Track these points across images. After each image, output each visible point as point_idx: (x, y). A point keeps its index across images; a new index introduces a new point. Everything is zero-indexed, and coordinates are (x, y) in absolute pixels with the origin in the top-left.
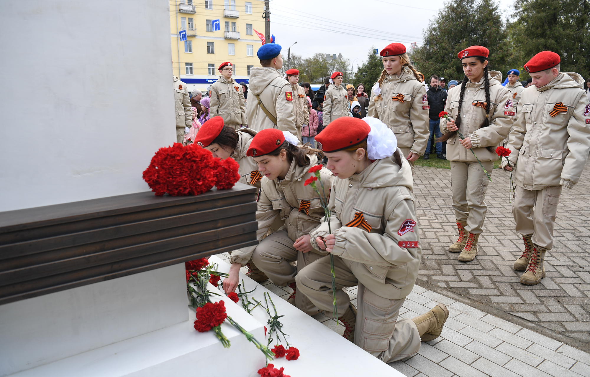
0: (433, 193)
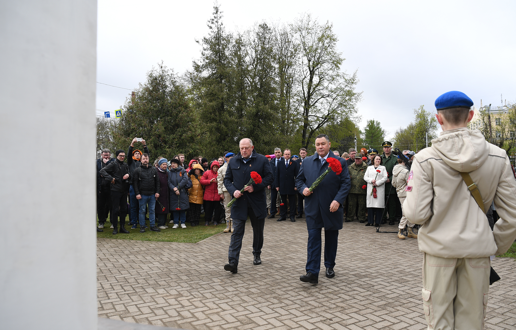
0: (172, 269)
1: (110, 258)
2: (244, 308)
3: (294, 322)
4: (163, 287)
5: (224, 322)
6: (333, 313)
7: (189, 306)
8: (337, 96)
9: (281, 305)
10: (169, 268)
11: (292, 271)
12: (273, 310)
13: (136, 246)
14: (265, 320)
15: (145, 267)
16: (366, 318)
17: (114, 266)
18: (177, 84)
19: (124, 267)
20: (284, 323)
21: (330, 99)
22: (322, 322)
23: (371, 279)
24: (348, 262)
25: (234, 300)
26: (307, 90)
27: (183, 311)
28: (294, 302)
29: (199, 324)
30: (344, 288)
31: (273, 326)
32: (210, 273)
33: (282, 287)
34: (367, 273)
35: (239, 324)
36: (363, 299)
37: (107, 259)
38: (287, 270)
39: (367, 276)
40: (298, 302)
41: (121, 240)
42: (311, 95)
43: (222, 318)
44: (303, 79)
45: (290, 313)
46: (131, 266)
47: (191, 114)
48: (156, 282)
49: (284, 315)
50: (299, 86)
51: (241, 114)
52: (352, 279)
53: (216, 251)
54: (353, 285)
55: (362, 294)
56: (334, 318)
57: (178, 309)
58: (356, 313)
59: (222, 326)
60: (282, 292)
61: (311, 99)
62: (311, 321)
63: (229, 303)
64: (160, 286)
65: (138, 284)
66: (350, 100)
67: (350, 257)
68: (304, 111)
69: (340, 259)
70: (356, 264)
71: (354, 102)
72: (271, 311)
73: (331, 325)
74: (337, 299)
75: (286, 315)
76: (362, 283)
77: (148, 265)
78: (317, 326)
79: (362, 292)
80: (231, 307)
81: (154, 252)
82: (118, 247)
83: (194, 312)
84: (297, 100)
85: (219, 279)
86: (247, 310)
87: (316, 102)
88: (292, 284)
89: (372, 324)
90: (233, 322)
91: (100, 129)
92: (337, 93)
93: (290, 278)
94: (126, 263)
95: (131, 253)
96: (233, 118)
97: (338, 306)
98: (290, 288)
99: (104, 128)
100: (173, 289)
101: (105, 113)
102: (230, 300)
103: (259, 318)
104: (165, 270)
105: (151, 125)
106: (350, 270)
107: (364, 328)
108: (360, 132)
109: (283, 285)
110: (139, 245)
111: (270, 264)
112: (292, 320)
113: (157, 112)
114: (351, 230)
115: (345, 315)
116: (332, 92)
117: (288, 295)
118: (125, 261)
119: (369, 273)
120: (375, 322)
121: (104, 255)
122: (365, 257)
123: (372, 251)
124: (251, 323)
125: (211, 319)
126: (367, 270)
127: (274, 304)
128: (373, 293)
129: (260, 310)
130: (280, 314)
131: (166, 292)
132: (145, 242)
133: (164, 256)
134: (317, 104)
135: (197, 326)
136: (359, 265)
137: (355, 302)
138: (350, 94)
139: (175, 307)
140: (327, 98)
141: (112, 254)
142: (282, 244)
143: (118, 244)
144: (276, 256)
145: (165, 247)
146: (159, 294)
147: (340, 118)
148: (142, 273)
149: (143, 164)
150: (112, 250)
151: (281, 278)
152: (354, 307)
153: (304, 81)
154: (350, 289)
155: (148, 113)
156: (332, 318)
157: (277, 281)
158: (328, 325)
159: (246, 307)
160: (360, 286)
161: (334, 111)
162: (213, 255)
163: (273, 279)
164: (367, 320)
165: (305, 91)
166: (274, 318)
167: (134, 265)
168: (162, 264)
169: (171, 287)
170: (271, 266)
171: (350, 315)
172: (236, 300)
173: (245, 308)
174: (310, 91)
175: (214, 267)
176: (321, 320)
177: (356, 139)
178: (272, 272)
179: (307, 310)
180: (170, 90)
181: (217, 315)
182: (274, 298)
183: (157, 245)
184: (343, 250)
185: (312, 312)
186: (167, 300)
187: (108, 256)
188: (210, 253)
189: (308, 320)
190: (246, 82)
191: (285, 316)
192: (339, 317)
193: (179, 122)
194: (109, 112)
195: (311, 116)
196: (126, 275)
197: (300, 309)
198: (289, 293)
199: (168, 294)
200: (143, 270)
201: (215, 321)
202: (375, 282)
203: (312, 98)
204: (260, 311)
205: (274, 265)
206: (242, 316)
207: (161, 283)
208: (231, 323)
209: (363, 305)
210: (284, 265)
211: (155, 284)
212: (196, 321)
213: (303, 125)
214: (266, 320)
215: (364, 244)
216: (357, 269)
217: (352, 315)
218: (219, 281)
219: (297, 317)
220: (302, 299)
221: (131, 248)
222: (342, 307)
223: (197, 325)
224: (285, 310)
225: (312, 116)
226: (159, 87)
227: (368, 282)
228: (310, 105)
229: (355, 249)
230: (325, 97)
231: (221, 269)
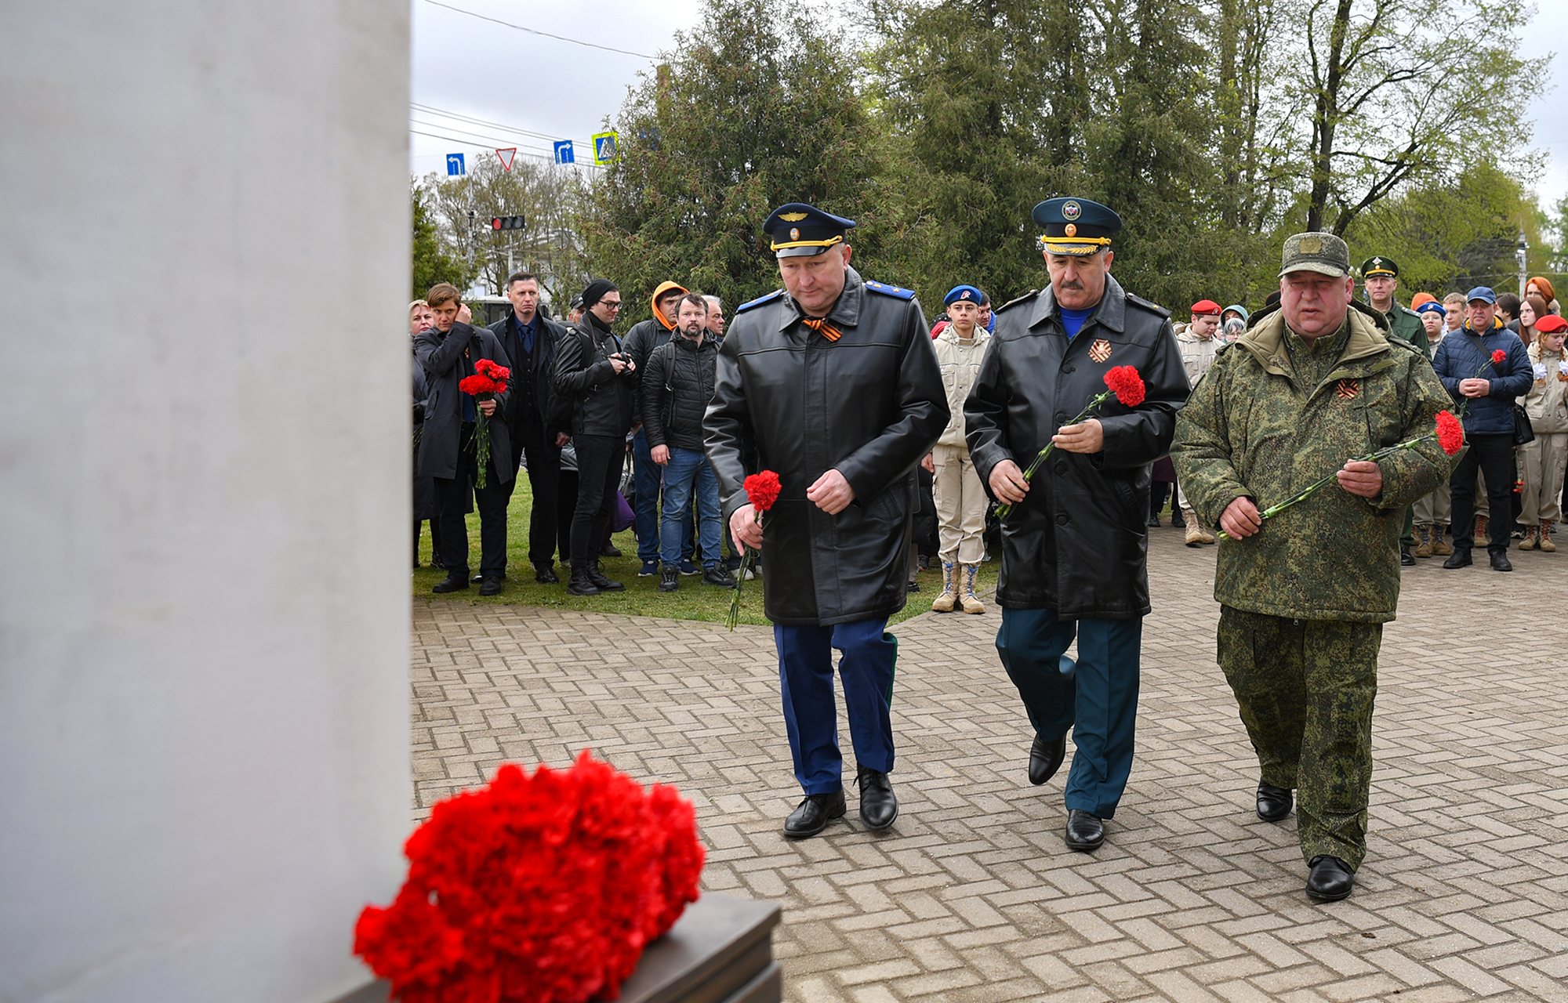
1: (553, 680)
2: (1034, 878)
3: (1224, 935)
4: (738, 787)
5: (955, 925)
6: (1379, 909)
7: (831, 860)
8: (1446, 76)
9: (1178, 872)
10: (766, 720)
11: (1232, 747)
12: (1147, 890)
13: (650, 640)
14: (1112, 923)
15: (679, 715)
16: (1511, 933)
17: (567, 708)
18: (817, 33)
19: (601, 713)
20: (1186, 937)
21: (1417, 88)
22: (1331, 941)
23: (1543, 787)
24: (1457, 719)
25: (1000, 845)
26: (1328, 54)
27: (805, 877)
28: (1228, 863)
29: (863, 926)
30: (1431, 816)
31: (1142, 946)
32: (918, 745)
33: (1190, 805)
34: (1530, 766)
35: (1010, 932)
36: (1507, 861)
37: (542, 684)
38: (1211, 741)
39: (1530, 776)
40: (1246, 862)
41: (600, 617)
42: (1343, 73)
43: (948, 908)
44: (1313, 9)
45: (1211, 901)
46: (628, 710)
47: (870, 145)
48: (717, 769)
49: (1185, 910)
50: (1295, 37)
51: (1065, 147)
52: (1468, 786)
53: (946, 664)
54: (1467, 809)
55: (1501, 845)
56: (1380, 928)
57: (786, 872)
58: (1472, 915)
59: (947, 938)
60: (1188, 825)
61: (1343, 88)
62: (1290, 935)
63: (979, 857)
64: (729, 783)
65: (647, 773)
66: (1500, 88)
67: (1469, 702)
68: (1315, 136)
69: (1426, 708)
70: (1489, 730)
71: (1516, 98)
72: (1138, 892)
73: (1367, 956)
74: (1402, 857)
75: (1195, 908)
76: (1507, 803)
77: (689, 707)
78: (1311, 957)
79: (1501, 838)
80: (988, 871)
81: (717, 661)
82: (584, 639)
83: (846, 883)
84: (1288, 91)
85: (949, 765)
86: (1048, 883)
87: (1363, 98)
88: (1227, 796)
89: (1531, 961)
90: (991, 927)
91: (538, 206)
92: (1447, 64)
93: (1220, 772)
94: (611, 697)
95: (632, 664)
96: (1032, 163)
97: (1401, 886)
98: (1220, 810)
99: (554, 205)
100: (775, 798)
101: (557, 145)
102: (986, 846)
103: (1088, 914)
104: (753, 726)
105: (716, 189)
106: (1464, 751)
107: (1497, 972)
108: (1542, 220)
109: (1192, 798)
110: (663, 634)
111: (1150, 718)
112: (1214, 929)
113: (738, 139)
114: (1480, 599)
115: (1426, 920)
116: (1427, 57)
117: (1208, 834)
118: (608, 689)
119: (1540, 766)
120: (1544, 954)
121: (533, 666)
122: (1527, 703)
123: (1556, 684)
124: (1057, 933)
125: (909, 913)
126: (1528, 753)
127: (1153, 866)
128: (1545, 842)
129: (1098, 886)
130: (1172, 905)
131: (748, 807)
132: (685, 624)
133: (752, 675)
134: (1365, 108)
135: (852, 936)
136: (1501, 732)
137: (1472, 871)
138: (1499, 64)
139: (777, 862)
140: (1407, 81)
141: (562, 665)
142: (1201, 646)
143: (586, 628)
144: (1174, 689)
145: (758, 643)
146: (722, 813)
147: (1457, 161)
148: (666, 736)
149: (686, 333)
150: (563, 651)
151: (1186, 770)
152: (1464, 892)
153: (1316, 15)
154: (1457, 823)
155: (705, 141)
156: (1374, 929)
157: (1173, 782)
158: (1355, 955)
159: (1042, 874)
160: (1497, 812)
161: (1434, 134)
162: (935, 680)
163: (1156, 774)
164: (1513, 941)
165: (1318, 55)
166: (1148, 917)
167: (638, 707)
168: (742, 705)
169: (770, 788)
170: (1152, 725)
171: (1446, 919)
172: (1009, 844)
173: (1039, 878)
174: (1339, 58)
175: (937, 723)
176: (1329, 934)
177: (1522, 246)
178: (1156, 747)
179: (1277, 895)
180: (789, 54)
181: (930, 898)
182: (1154, 843)
183: (728, 634)
184: (1440, 674)
185: (1297, 903)
186: (750, 837)
187: (545, 672)
188: (923, 671)
189: (1280, 934)
190: (1084, 23)
191: (1189, 913)
192: (1400, 927)
193: (825, 176)
194: (570, 142)
195: (1342, 153)
196: (605, 743)
197: (1250, 888)
198: (1212, 827)
199: (755, 816)
200: (672, 724)
201: (923, 920)
202: (1560, 801)
203: (1348, 85)
204: (1094, 889)
205: (1165, 722)
206: (1026, 906)
207: (734, 775)
208: (981, 929)
209: (1502, 887)
210: (1203, 724)
211: (709, 779)
212: (850, 916)
213: (1311, 190)
214: (1117, 924)
215: (1529, 654)
216: (1490, 750)
217: (1454, 921)
218: (951, 773)
219: (1236, 918)
220: (1261, 854)
221: (633, 645)
222: (1416, 890)
223: (853, 931)
224: (1191, 889)
225: (1347, 154)
226: (748, 45)
227: (1532, 799)
228: (1337, 112)
229: (1492, 671)
230: (1400, 80)
231: (959, 732)
